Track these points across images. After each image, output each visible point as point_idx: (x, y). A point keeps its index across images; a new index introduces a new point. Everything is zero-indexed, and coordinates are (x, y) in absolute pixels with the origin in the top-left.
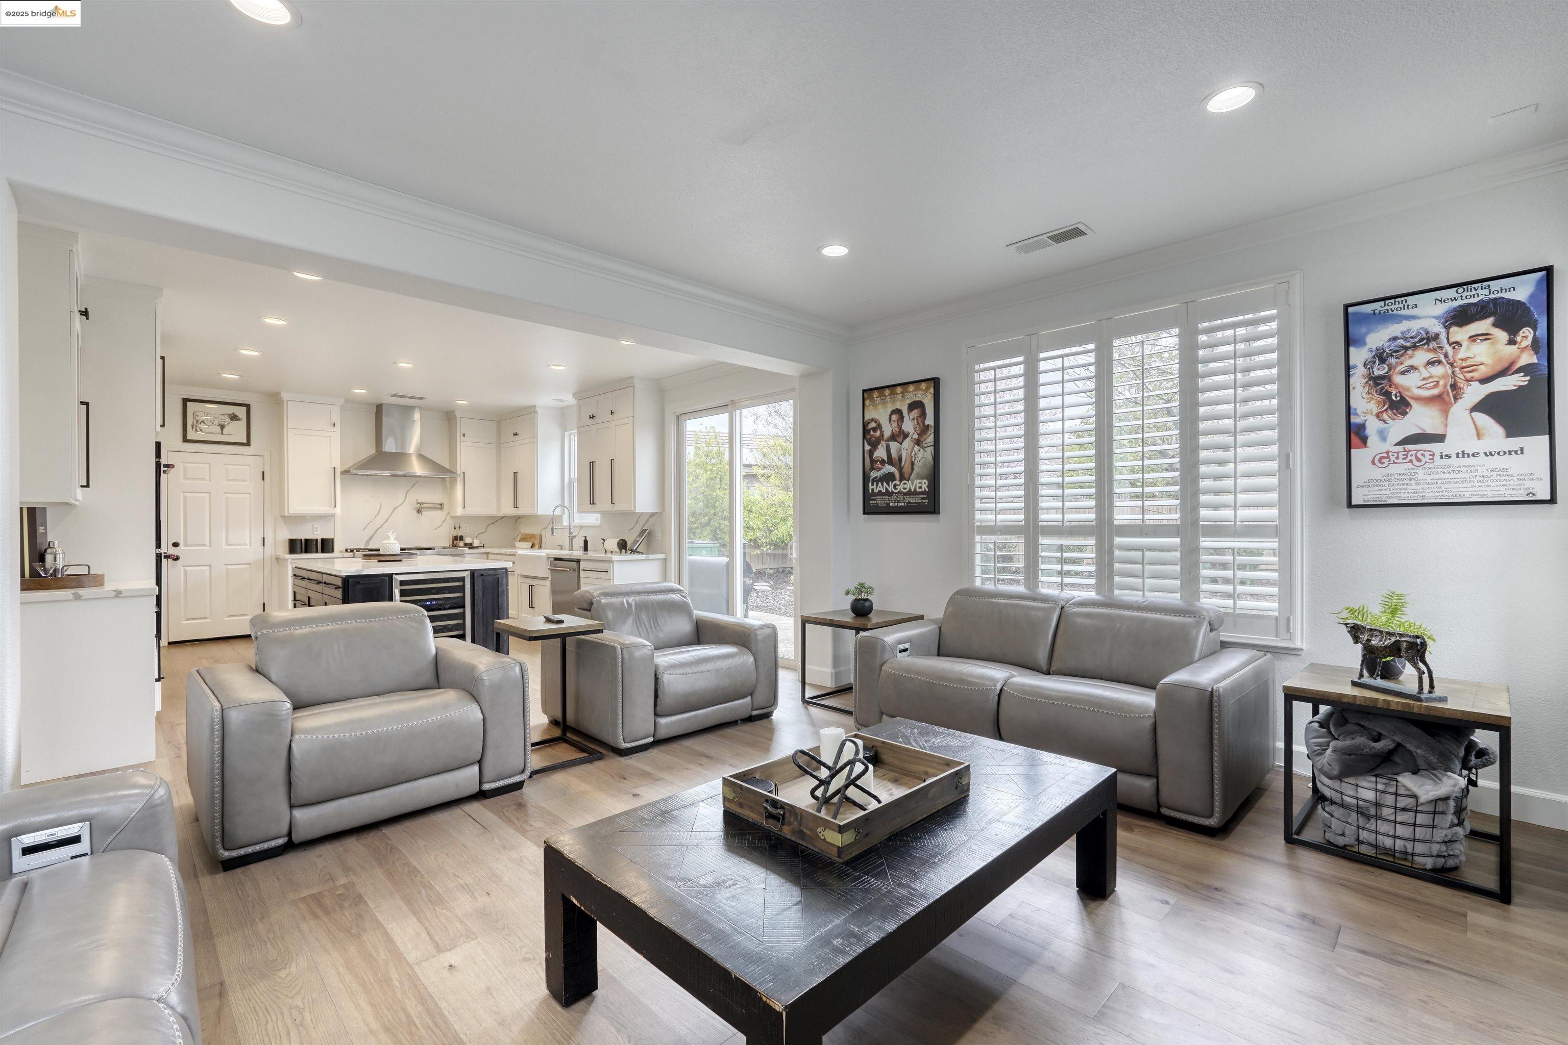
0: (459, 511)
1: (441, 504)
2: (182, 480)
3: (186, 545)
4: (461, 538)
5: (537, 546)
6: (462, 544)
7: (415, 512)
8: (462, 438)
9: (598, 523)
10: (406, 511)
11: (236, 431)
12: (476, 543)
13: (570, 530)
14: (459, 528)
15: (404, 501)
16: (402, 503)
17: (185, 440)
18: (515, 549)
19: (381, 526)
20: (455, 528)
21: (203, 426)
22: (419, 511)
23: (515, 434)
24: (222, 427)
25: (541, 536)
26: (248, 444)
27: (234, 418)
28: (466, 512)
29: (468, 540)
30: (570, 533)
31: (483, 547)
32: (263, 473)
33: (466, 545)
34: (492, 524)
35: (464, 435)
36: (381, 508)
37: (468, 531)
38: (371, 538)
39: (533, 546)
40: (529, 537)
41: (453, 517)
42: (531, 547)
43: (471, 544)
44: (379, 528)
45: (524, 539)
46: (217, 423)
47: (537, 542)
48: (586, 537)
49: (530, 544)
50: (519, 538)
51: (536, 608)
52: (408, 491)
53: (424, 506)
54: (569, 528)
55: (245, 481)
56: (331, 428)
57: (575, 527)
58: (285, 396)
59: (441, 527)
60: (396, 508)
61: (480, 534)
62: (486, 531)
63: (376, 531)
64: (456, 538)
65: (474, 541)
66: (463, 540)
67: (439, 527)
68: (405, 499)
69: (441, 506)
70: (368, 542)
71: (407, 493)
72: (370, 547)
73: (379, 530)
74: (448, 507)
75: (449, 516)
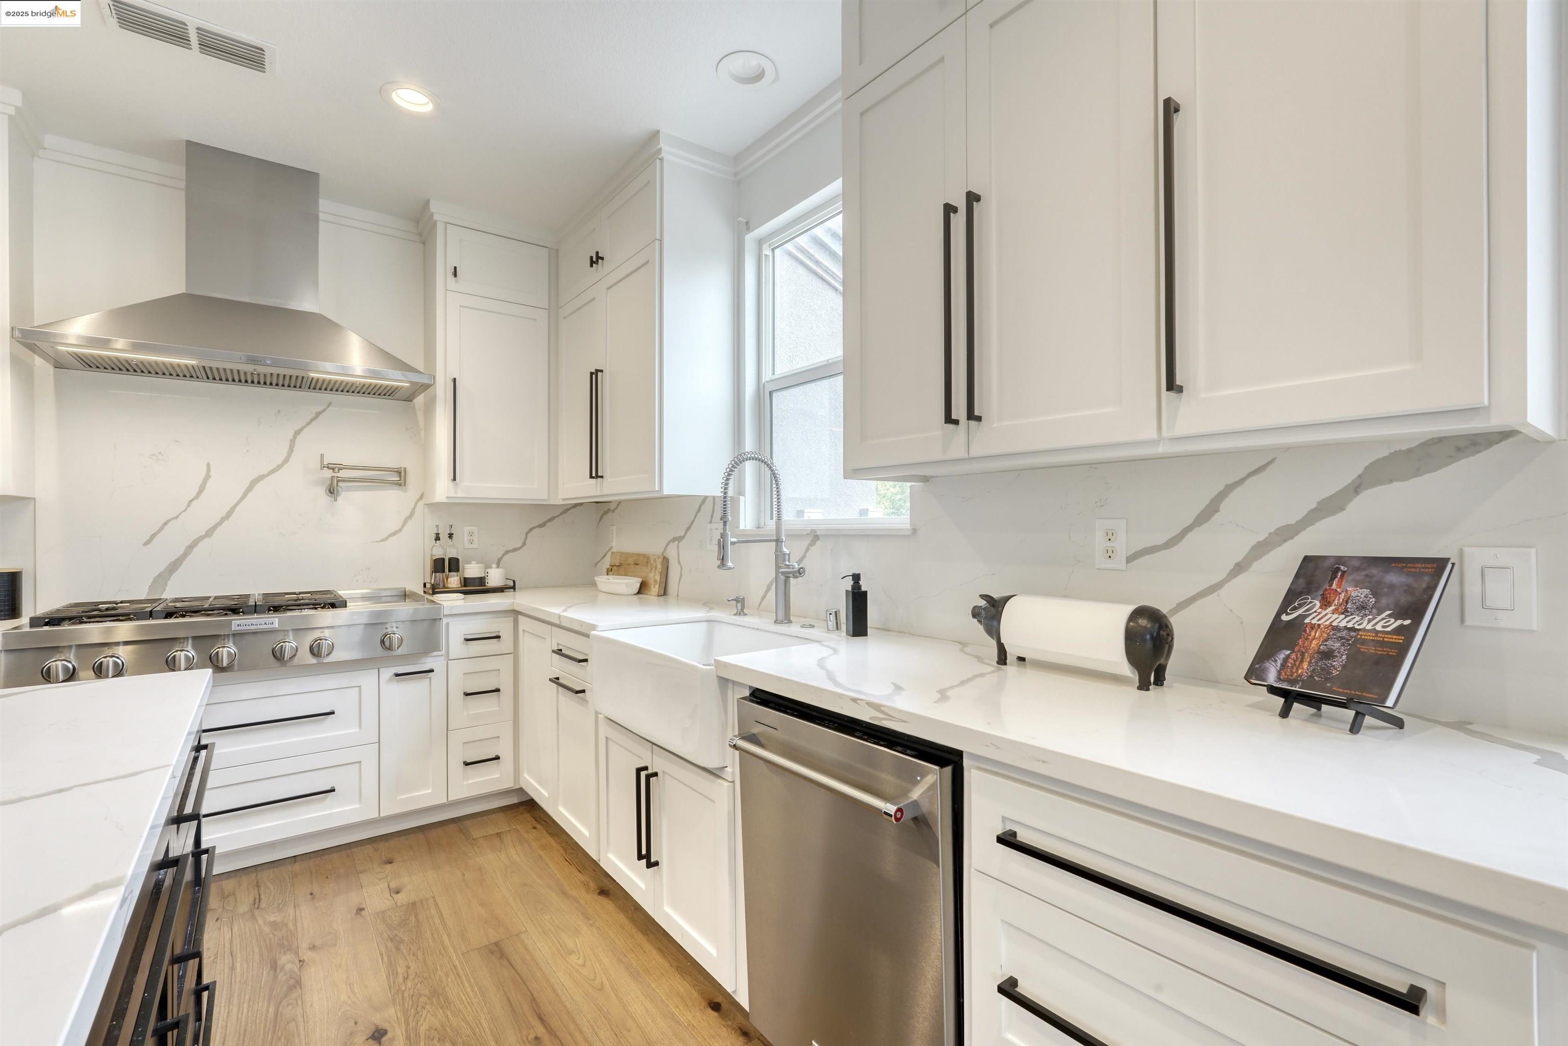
0: (442, 490)
1: (398, 472)
4: (455, 565)
5: (655, 589)
6: (454, 581)
7: (321, 491)
8: (450, 281)
9: (903, 520)
10: (296, 486)
12: (495, 578)
13: (778, 549)
14: (451, 536)
15: (286, 461)
16: (279, 467)
18: (592, 601)
19: (210, 533)
20: (437, 538)
22: (332, 491)
23: (596, 260)
25: (666, 561)
28: (460, 494)
29: (472, 570)
30: (780, 557)
31: (514, 588)
33: (466, 582)
34: (541, 526)
35: (455, 274)
36: (208, 477)
37: (475, 545)
38: (174, 566)
39: (643, 588)
40: (631, 561)
41: (435, 507)
42: (639, 592)
43: (482, 581)
44: (200, 538)
45: (618, 568)
47: (654, 577)
48: (856, 578)
49: (635, 583)
50: (606, 563)
51: (664, 864)
52: (297, 433)
53: (343, 474)
54: (778, 541)
57: (795, 536)
59: (399, 535)
60: (260, 478)
61: (507, 552)
62: (524, 544)
63: (190, 548)
64: (439, 565)
65: (489, 570)
66: (457, 570)
67: (394, 534)
68: (291, 450)
69: (400, 478)
70: (162, 579)
71: (295, 437)
72: (173, 592)
73: (201, 544)
74: (412, 479)
75: (421, 504)
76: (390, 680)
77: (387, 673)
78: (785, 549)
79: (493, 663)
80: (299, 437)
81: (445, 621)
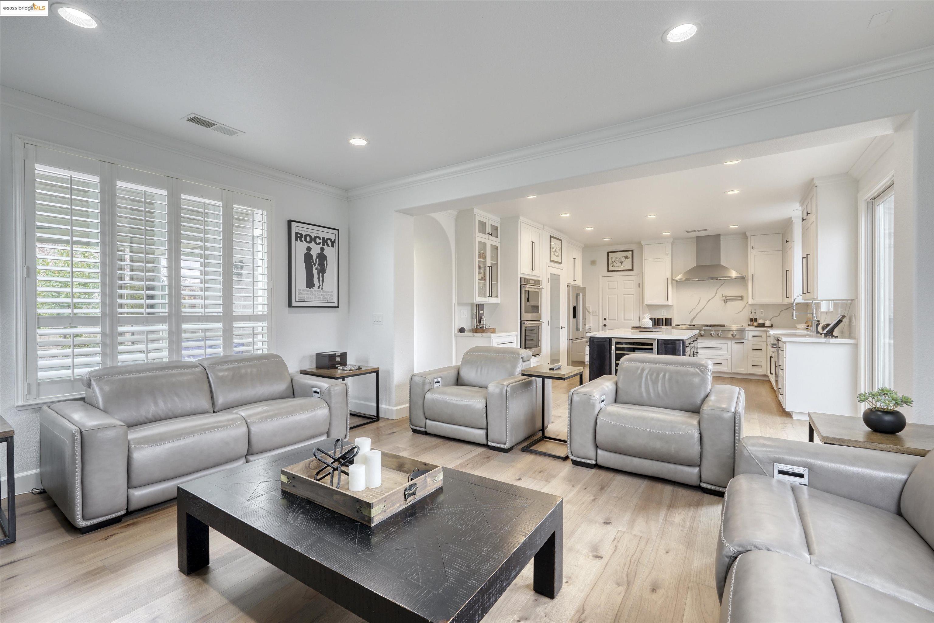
0: (751, 301)
1: (741, 297)
2: (607, 290)
3: (609, 320)
4: (755, 320)
6: (755, 324)
7: (723, 302)
8: (752, 250)
10: (717, 301)
11: (627, 264)
12: (768, 323)
14: (755, 312)
15: (715, 295)
16: (714, 297)
17: (609, 271)
19: (700, 311)
20: (751, 313)
21: (615, 264)
22: (725, 301)
23: (787, 241)
24: (622, 263)
26: (632, 270)
27: (626, 257)
28: (755, 302)
29: (761, 321)
31: (774, 327)
32: (639, 284)
33: (759, 324)
34: (785, 310)
35: (753, 248)
36: (700, 300)
37: (763, 315)
38: (694, 318)
41: (750, 305)
43: (763, 324)
44: (699, 312)
46: (620, 261)
52: (717, 289)
53: (727, 298)
55: (631, 288)
56: (666, 256)
58: (643, 243)
59: (741, 312)
60: (710, 300)
61: (773, 317)
62: (779, 315)
63: (697, 315)
64: (751, 320)
65: (766, 322)
66: (756, 321)
67: (741, 311)
68: (716, 294)
69: (741, 298)
70: (692, 320)
71: (717, 290)
72: (693, 324)
73: (699, 314)
74: (745, 298)
75: (747, 304)
76: (734, 343)
77: (734, 342)
78: (815, 315)
79: (761, 343)
80: (718, 290)
81: (747, 332)
